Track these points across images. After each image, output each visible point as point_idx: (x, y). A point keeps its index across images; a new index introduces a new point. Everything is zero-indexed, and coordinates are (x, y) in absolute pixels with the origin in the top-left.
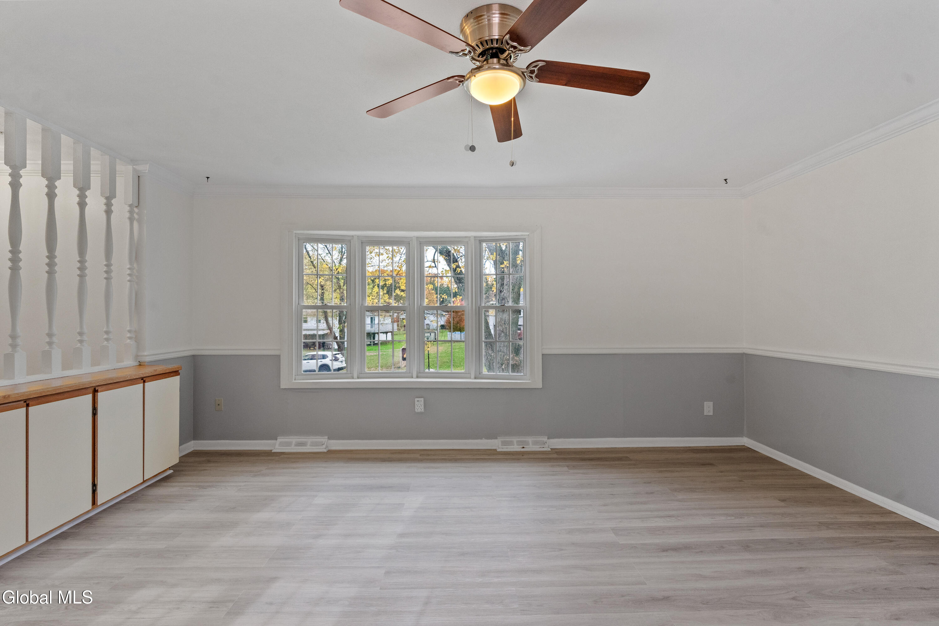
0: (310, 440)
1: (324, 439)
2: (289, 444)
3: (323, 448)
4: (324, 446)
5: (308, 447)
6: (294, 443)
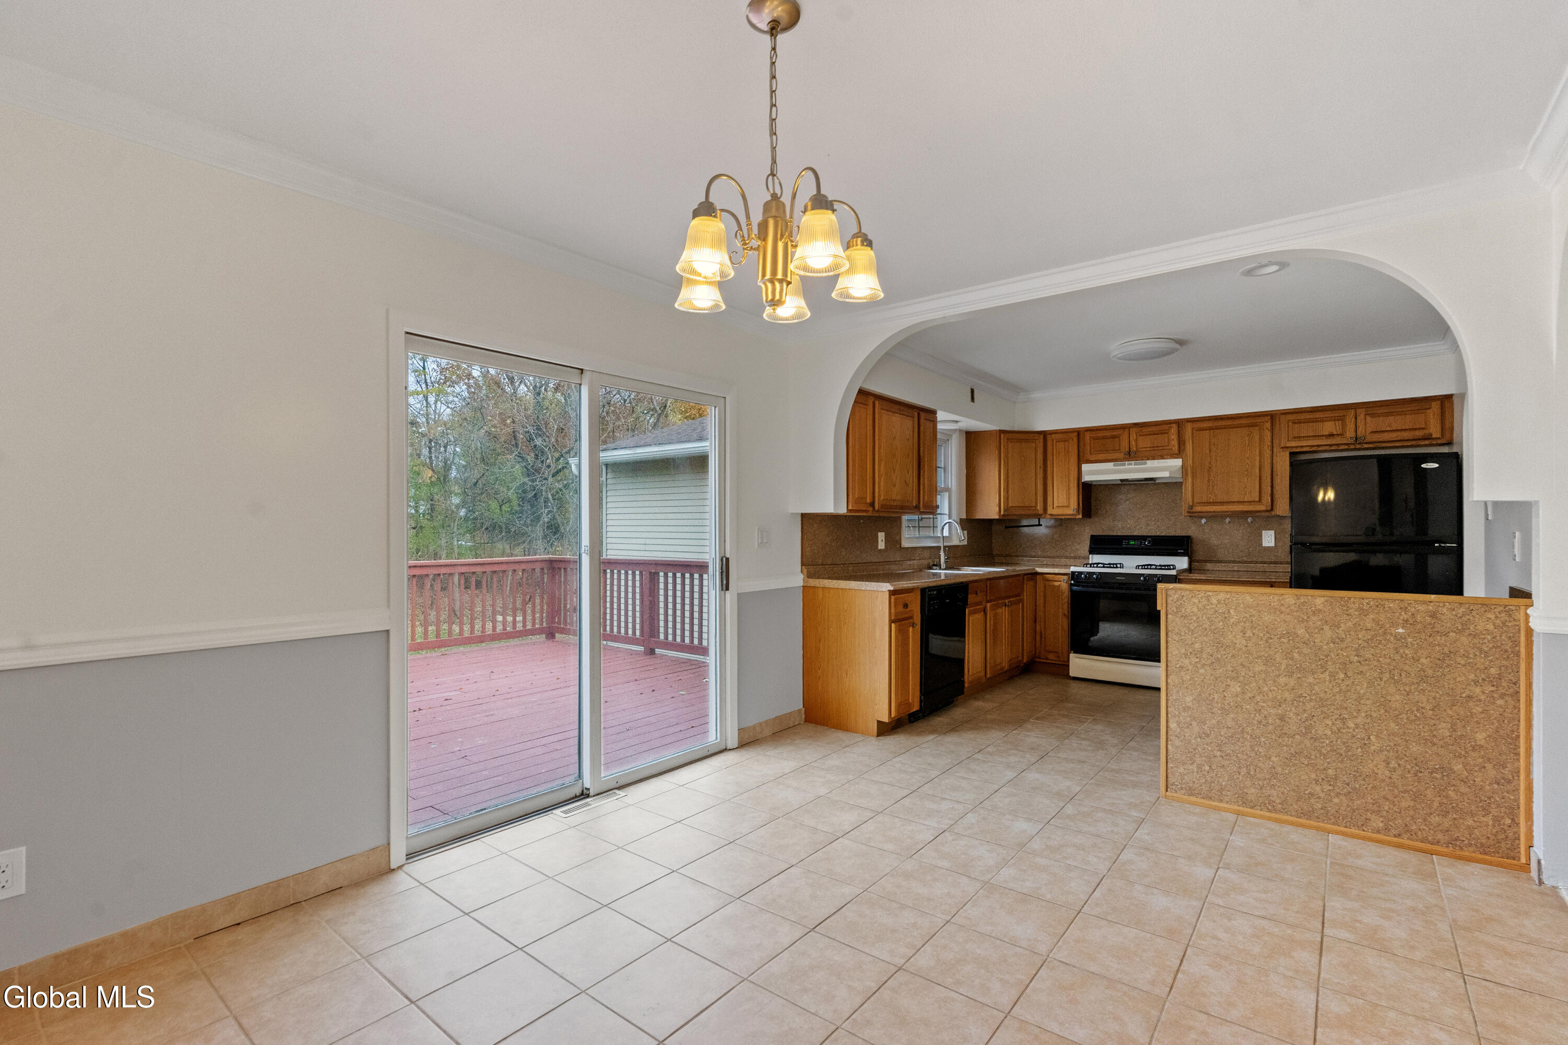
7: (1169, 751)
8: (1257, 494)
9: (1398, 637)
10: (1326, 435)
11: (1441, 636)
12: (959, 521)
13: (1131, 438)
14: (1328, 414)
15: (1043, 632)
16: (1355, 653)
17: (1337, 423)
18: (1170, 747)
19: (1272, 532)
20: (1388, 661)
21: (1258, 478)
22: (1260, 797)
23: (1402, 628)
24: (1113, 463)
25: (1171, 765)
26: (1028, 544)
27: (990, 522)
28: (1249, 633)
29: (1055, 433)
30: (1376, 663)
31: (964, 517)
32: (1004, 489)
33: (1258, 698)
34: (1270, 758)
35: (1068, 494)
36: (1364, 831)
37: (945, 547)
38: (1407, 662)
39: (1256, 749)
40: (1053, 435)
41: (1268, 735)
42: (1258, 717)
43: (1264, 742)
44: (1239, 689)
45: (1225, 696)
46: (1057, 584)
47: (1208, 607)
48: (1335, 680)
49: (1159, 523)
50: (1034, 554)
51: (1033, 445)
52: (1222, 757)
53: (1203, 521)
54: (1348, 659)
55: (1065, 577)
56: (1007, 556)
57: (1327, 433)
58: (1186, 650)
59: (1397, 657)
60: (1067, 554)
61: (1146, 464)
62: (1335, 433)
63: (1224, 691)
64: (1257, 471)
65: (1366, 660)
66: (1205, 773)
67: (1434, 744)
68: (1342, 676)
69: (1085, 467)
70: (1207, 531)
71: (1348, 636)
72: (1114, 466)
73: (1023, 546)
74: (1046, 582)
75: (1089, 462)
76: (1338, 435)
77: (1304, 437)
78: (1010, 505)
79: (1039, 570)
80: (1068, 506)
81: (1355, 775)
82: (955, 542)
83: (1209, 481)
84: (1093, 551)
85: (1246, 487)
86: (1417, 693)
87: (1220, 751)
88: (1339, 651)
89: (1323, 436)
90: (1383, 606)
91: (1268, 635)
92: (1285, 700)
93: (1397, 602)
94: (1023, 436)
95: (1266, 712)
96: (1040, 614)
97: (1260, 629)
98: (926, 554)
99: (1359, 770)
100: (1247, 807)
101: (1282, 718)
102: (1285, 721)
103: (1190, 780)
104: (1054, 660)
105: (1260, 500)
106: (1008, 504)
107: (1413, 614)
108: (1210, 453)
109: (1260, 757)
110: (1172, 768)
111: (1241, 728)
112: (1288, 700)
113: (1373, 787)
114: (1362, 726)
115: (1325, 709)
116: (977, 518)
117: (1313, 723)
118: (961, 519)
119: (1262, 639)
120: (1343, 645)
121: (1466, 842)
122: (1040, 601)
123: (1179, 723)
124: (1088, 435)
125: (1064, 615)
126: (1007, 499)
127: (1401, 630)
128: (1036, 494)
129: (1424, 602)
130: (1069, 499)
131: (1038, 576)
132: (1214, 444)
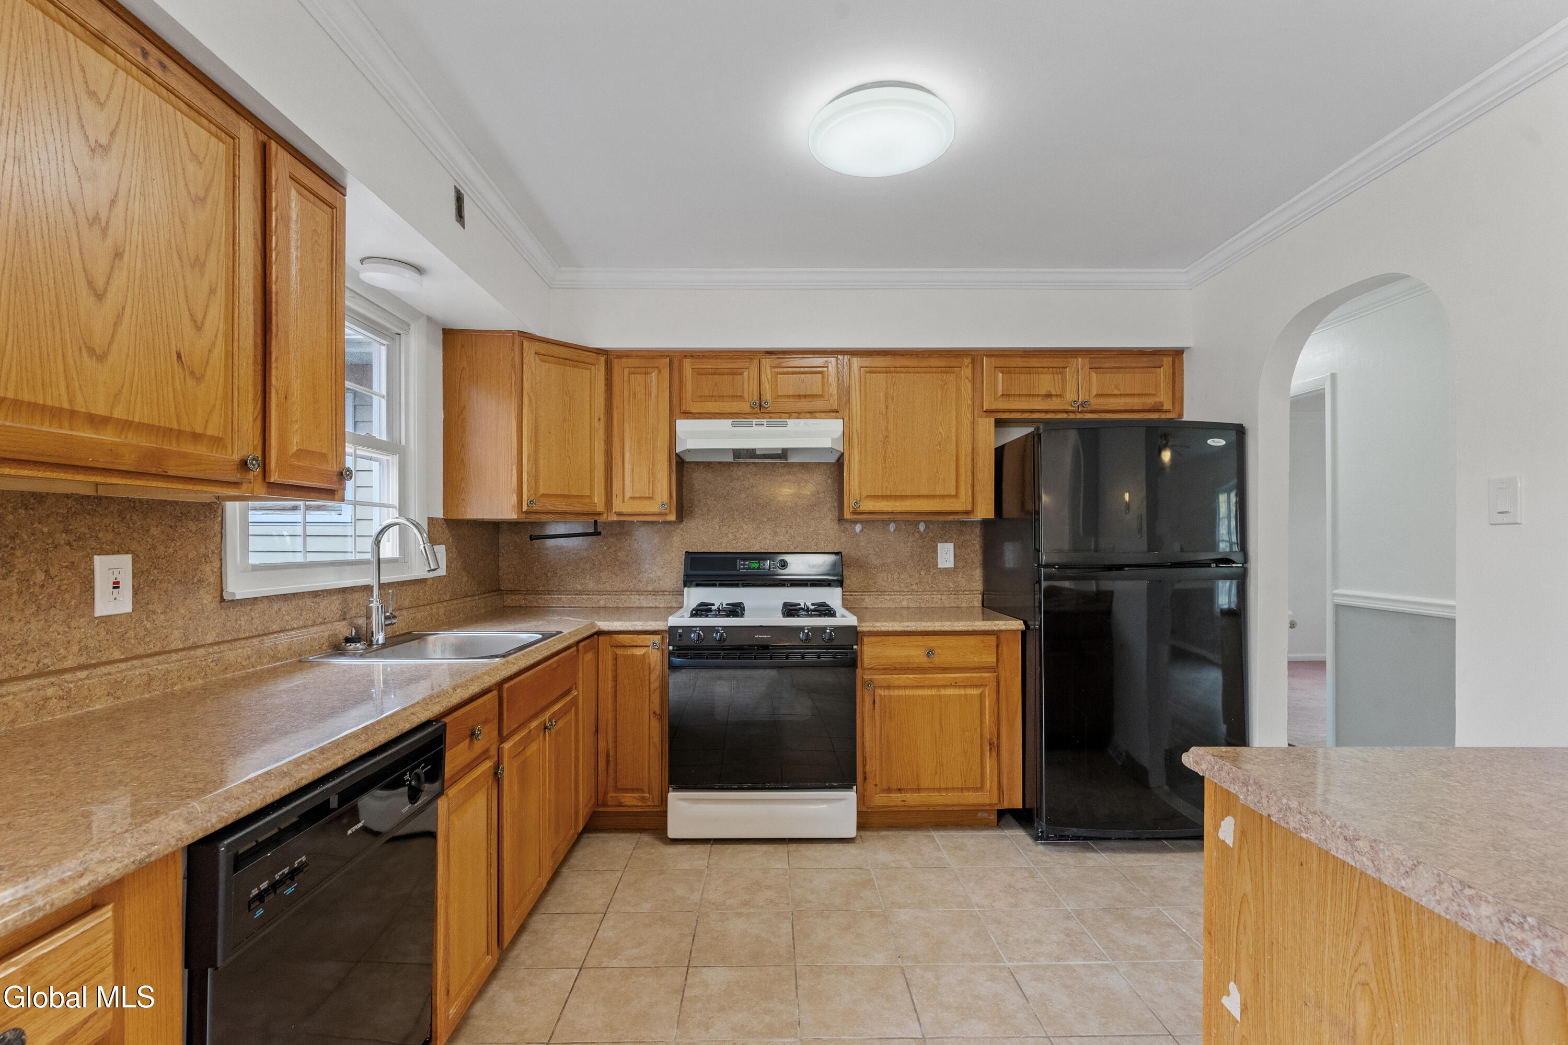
8: (953, 483)
10: (1041, 395)
12: (425, 525)
13: (763, 376)
14: (1046, 362)
15: (612, 753)
17: (1056, 376)
19: (950, 546)
21: (955, 458)
24: (730, 421)
26: (569, 568)
27: (495, 526)
29: (628, 356)
31: (439, 514)
32: (529, 457)
35: (652, 474)
37: (382, 586)
40: (624, 360)
46: (639, 652)
49: (792, 531)
50: (579, 588)
51: (586, 373)
53: (858, 528)
55: (657, 638)
56: (529, 592)
57: (1044, 393)
60: (642, 586)
61: (786, 425)
62: (1053, 393)
64: (954, 445)
69: (682, 425)
70: (863, 544)
72: (733, 425)
73: (560, 573)
74: (620, 652)
75: (688, 415)
76: (1056, 395)
77: (1014, 395)
78: (542, 491)
79: (604, 625)
80: (651, 498)
82: (418, 571)
83: (885, 458)
84: (689, 580)
85: (937, 472)
89: (1038, 395)
94: (565, 353)
96: (607, 716)
98: (334, 606)
104: (635, 806)
105: (956, 496)
106: (536, 489)
108: (886, 412)
116: (469, 516)
118: (431, 520)
122: (607, 686)
124: (688, 364)
125: (654, 713)
126: (535, 477)
128: (591, 472)
130: (652, 484)
131: (601, 638)
132: (892, 399)
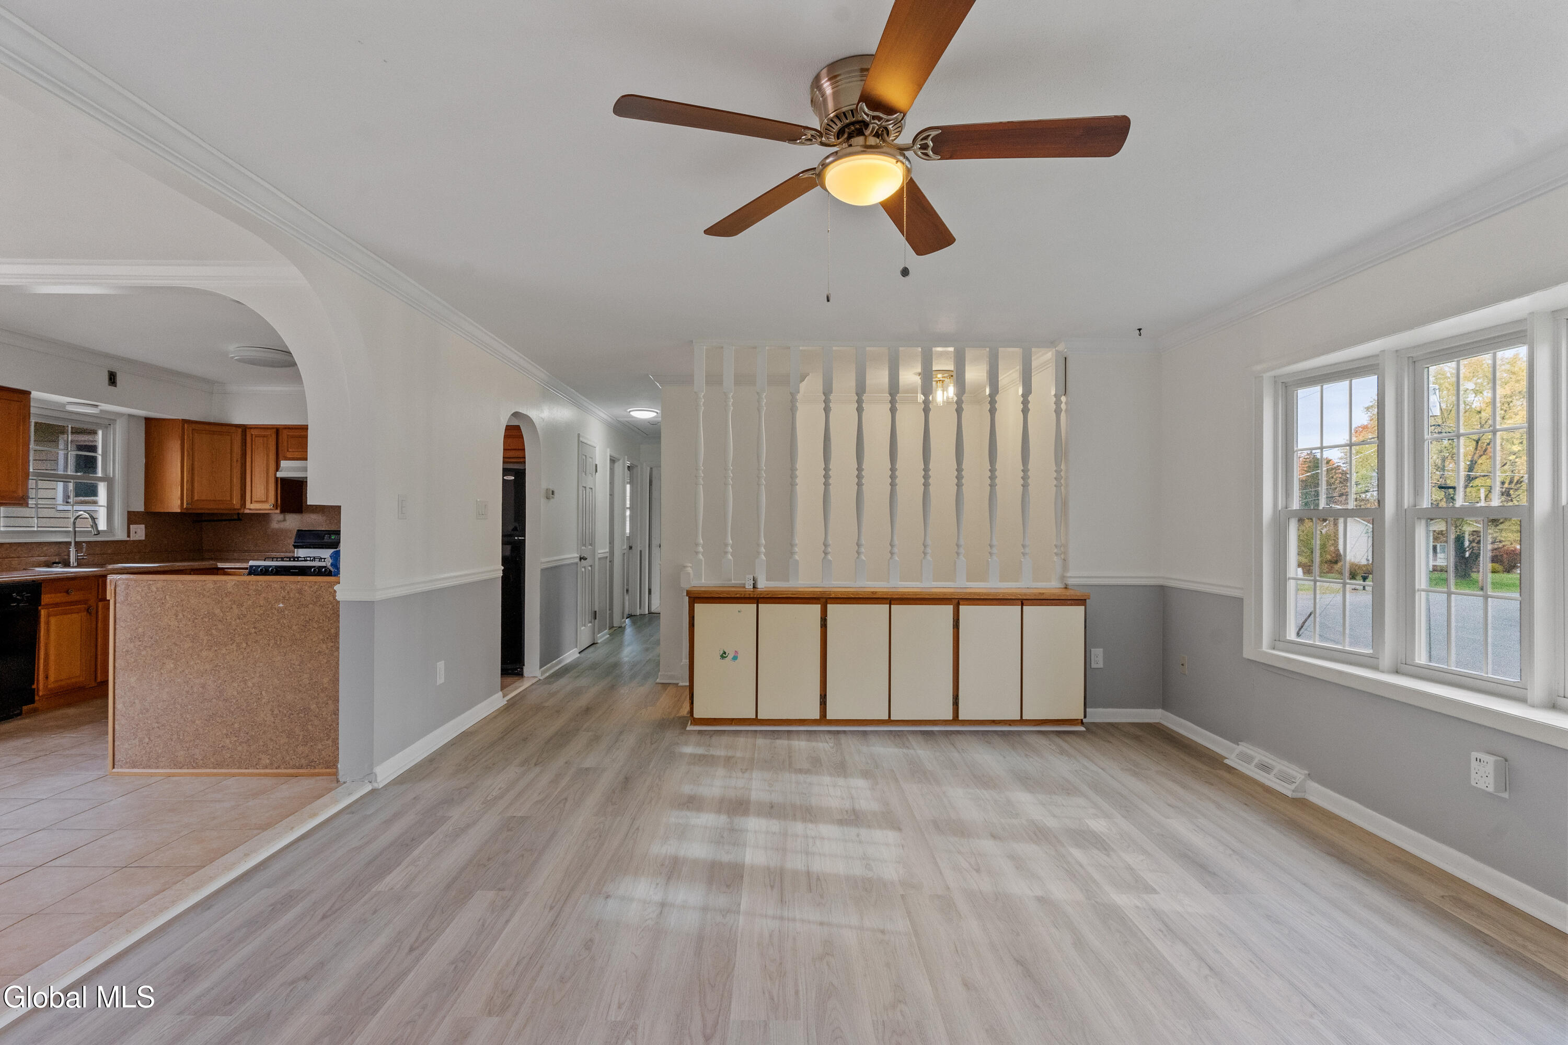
0: (1280, 765)
1: (1298, 774)
2: (1248, 759)
3: (1289, 789)
4: (1293, 787)
5: (1271, 776)
6: (1256, 761)
7: (116, 730)
9: (280, 611)
11: (304, 608)
16: (253, 626)
18: (116, 727)
20: (273, 630)
22: (187, 757)
23: (282, 603)
25: (118, 743)
28: (180, 616)
30: (266, 633)
33: (187, 672)
34: (194, 722)
36: (257, 769)
38: (285, 629)
39: (184, 716)
41: (194, 702)
42: (187, 688)
43: (190, 709)
44: (172, 666)
45: (162, 673)
47: (149, 595)
48: (240, 649)
52: (158, 728)
54: (248, 631)
58: (131, 635)
59: (279, 626)
63: (161, 669)
65: (260, 631)
66: (145, 745)
67: (300, 691)
68: (244, 645)
71: (249, 612)
81: (252, 725)
86: (290, 653)
87: (157, 723)
88: (243, 626)
90: (271, 586)
91: (195, 616)
92: (206, 670)
93: (279, 583)
95: (192, 683)
97: (188, 611)
99: (255, 721)
100: (177, 768)
101: (203, 687)
102: (205, 688)
103: (133, 754)
107: (288, 592)
109: (188, 722)
110: (118, 745)
111: (174, 700)
112: (208, 670)
113: (263, 733)
114: (257, 685)
115: (233, 674)
117: (225, 687)
119: (189, 620)
120: (245, 620)
121: (317, 762)
123: (124, 703)
127: (281, 605)
129: (295, 582)
